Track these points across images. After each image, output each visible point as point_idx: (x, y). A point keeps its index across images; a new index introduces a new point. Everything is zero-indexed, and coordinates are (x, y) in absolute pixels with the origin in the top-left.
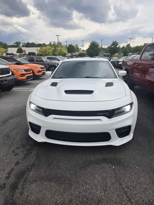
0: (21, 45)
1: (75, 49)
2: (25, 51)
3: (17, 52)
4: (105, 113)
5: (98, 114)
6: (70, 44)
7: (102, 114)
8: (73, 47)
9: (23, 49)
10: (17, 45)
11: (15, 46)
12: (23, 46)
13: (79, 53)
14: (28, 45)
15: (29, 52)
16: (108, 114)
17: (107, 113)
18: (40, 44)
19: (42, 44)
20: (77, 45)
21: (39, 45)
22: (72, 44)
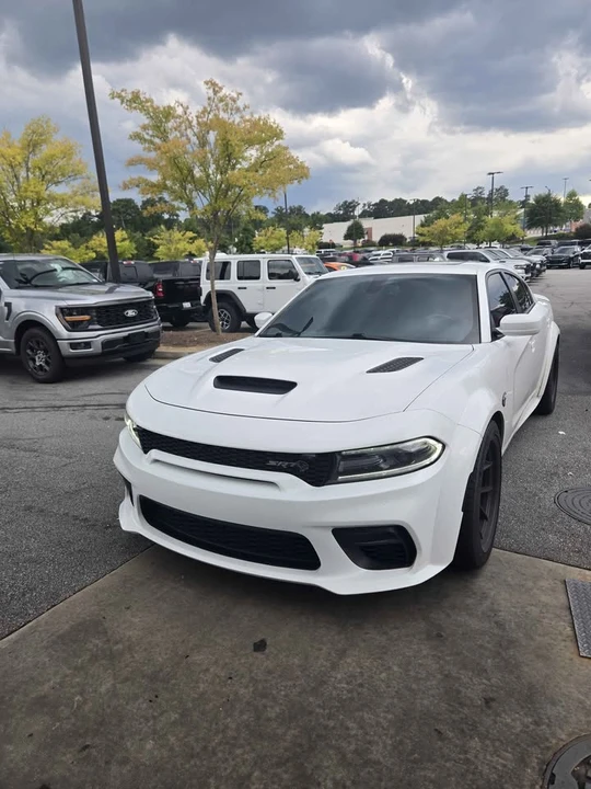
0: (358, 212)
1: (561, 211)
2: (369, 232)
3: (347, 237)
4: (293, 464)
5: (272, 463)
6: (544, 192)
7: (285, 464)
8: (556, 203)
9: (366, 223)
10: (345, 212)
11: (338, 215)
12: (365, 214)
13: (580, 223)
14: (382, 210)
15: (383, 234)
16: (304, 468)
17: (301, 464)
18: (424, 202)
19: (430, 200)
20: (572, 195)
21: (420, 207)
22: (549, 194)
